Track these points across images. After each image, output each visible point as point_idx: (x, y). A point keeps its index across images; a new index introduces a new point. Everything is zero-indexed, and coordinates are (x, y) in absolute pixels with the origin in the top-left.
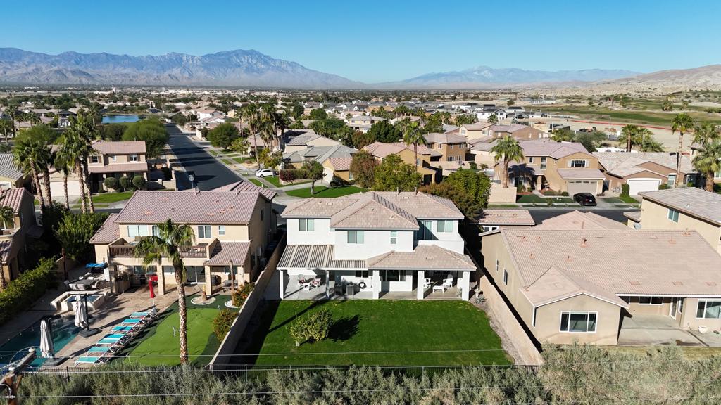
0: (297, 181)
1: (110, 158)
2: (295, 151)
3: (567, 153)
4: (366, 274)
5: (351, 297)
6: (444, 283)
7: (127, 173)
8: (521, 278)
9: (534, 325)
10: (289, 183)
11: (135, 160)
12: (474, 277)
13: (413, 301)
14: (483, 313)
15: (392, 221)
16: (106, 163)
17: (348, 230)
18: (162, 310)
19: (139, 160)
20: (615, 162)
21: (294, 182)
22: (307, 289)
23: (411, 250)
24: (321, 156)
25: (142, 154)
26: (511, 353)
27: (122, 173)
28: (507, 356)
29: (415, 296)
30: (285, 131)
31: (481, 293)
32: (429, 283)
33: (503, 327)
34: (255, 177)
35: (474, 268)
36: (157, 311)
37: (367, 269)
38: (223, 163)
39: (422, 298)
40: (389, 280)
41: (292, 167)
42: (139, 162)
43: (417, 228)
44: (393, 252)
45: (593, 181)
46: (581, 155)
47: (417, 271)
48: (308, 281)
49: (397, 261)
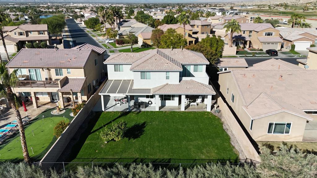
0: (125, 45)
1: (29, 33)
2: (125, 30)
3: (263, 28)
4: (152, 97)
5: (143, 110)
6: (197, 101)
7: (38, 40)
8: (244, 100)
9: (251, 129)
10: (121, 46)
11: (42, 34)
12: (214, 98)
13: (179, 112)
14: (219, 119)
15: (167, 66)
16: (27, 36)
17: (141, 72)
18: (33, 118)
19: (44, 34)
20: (287, 33)
21: (123, 45)
22: (119, 105)
23: (178, 83)
24: (137, 32)
25: (46, 31)
26: (237, 148)
27: (35, 41)
28: (234, 150)
29: (180, 108)
30: (121, 20)
31: (218, 107)
32: (188, 101)
33: (231, 129)
34: (105, 43)
35: (215, 93)
36: (29, 118)
37: (152, 95)
38: (91, 36)
39: (184, 110)
40: (166, 99)
41: (124, 38)
42: (44, 35)
43: (181, 70)
44: (167, 84)
45: (276, 43)
46: (271, 29)
47: (181, 95)
48: (120, 100)
49: (170, 89)
